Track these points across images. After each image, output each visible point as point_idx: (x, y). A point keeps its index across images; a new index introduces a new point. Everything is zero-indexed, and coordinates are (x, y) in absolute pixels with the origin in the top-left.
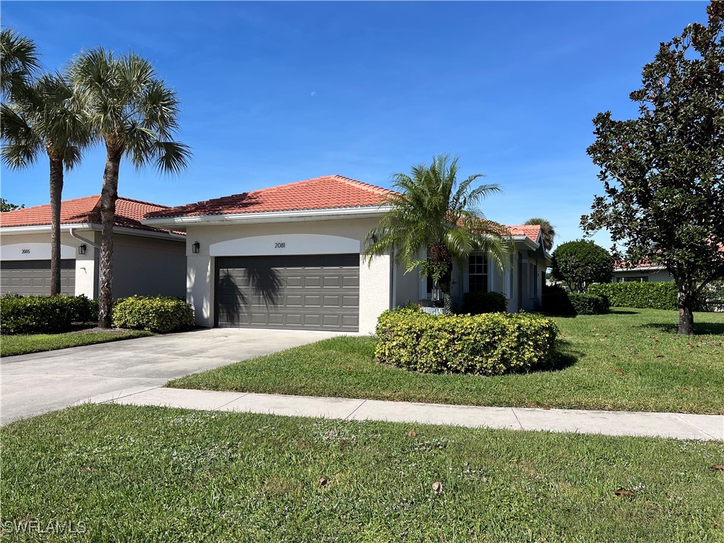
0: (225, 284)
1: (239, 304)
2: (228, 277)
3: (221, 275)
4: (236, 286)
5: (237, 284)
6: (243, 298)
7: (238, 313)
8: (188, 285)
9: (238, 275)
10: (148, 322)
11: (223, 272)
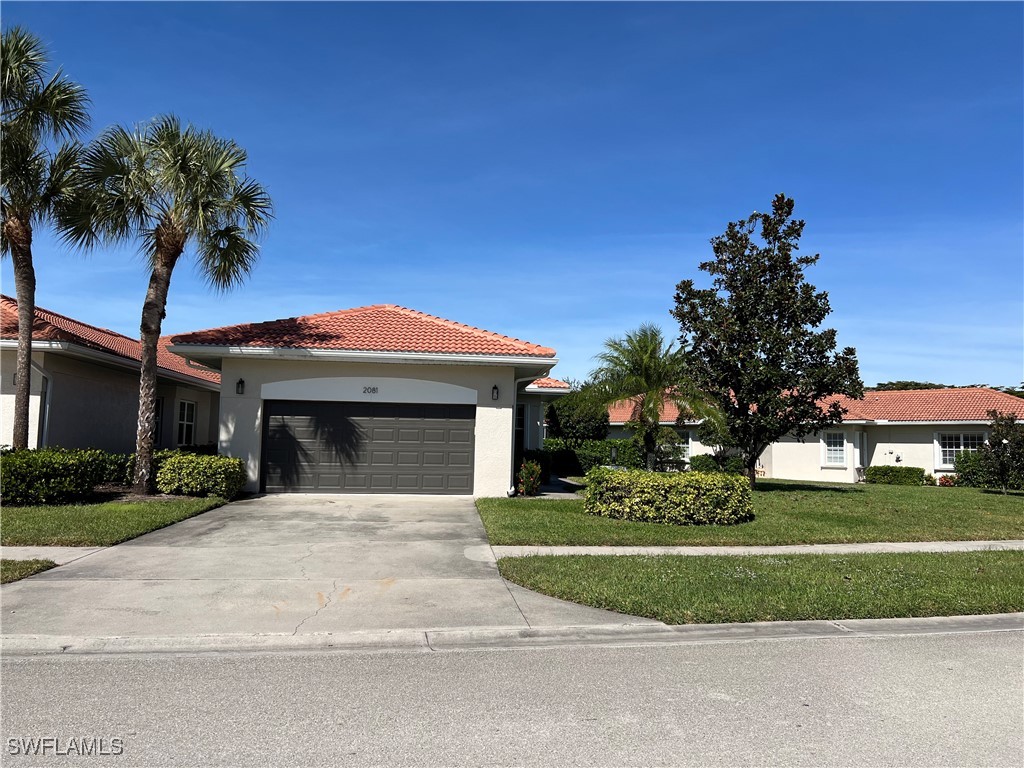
0: (277, 436)
1: (299, 462)
2: (284, 428)
3: (271, 423)
4: (295, 439)
5: (297, 436)
6: (306, 455)
7: (298, 474)
8: (223, 436)
9: (299, 425)
10: (214, 486)
11: (275, 420)
